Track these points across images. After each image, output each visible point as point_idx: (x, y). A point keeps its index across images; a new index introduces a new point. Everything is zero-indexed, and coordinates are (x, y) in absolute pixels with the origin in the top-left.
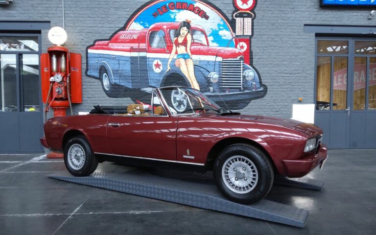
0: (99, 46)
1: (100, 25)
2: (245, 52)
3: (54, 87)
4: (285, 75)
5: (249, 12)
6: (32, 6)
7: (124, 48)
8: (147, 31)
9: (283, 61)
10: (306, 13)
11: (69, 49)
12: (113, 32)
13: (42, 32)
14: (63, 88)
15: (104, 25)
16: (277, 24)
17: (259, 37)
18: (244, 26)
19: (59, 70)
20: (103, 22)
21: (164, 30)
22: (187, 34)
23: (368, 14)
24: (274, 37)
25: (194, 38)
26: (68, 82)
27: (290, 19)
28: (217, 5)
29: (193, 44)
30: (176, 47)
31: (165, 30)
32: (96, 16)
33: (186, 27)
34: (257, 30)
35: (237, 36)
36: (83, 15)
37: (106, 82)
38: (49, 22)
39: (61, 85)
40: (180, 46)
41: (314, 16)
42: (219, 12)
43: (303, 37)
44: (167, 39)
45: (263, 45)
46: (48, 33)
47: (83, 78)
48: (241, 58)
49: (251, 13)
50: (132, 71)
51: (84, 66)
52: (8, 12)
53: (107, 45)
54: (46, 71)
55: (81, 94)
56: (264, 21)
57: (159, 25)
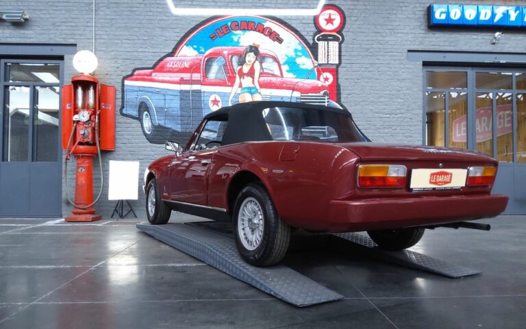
0: (139, 77)
1: (141, 50)
2: (330, 86)
3: (78, 128)
4: (383, 116)
5: (335, 34)
6: (54, 24)
7: (172, 79)
8: (201, 57)
9: (381, 97)
10: (410, 36)
11: (99, 80)
12: (159, 58)
13: (65, 57)
14: (90, 130)
15: (147, 50)
16: (372, 50)
17: (348, 66)
18: (329, 52)
19: (85, 107)
20: (146, 46)
21: (224, 57)
22: (254, 62)
23: (491, 38)
24: (368, 66)
25: (264, 67)
26: (97, 121)
27: (390, 43)
28: (294, 26)
29: (261, 74)
30: (240, 78)
31: (226, 56)
32: (135, 38)
33: (253, 53)
34: (345, 58)
35: (320, 65)
36: (120, 37)
37: (147, 124)
38: (75, 45)
39: (87, 126)
40: (245, 77)
41: (420, 39)
42: (296, 33)
43: (407, 66)
44: (228, 68)
45: (353, 77)
46: (72, 59)
47: (117, 117)
48: (325, 94)
49: (337, 36)
50: (181, 109)
51: (119, 103)
52: (22, 31)
53: (150, 75)
54: (68, 108)
55: (114, 139)
56: (355, 46)
57: (218, 50)
